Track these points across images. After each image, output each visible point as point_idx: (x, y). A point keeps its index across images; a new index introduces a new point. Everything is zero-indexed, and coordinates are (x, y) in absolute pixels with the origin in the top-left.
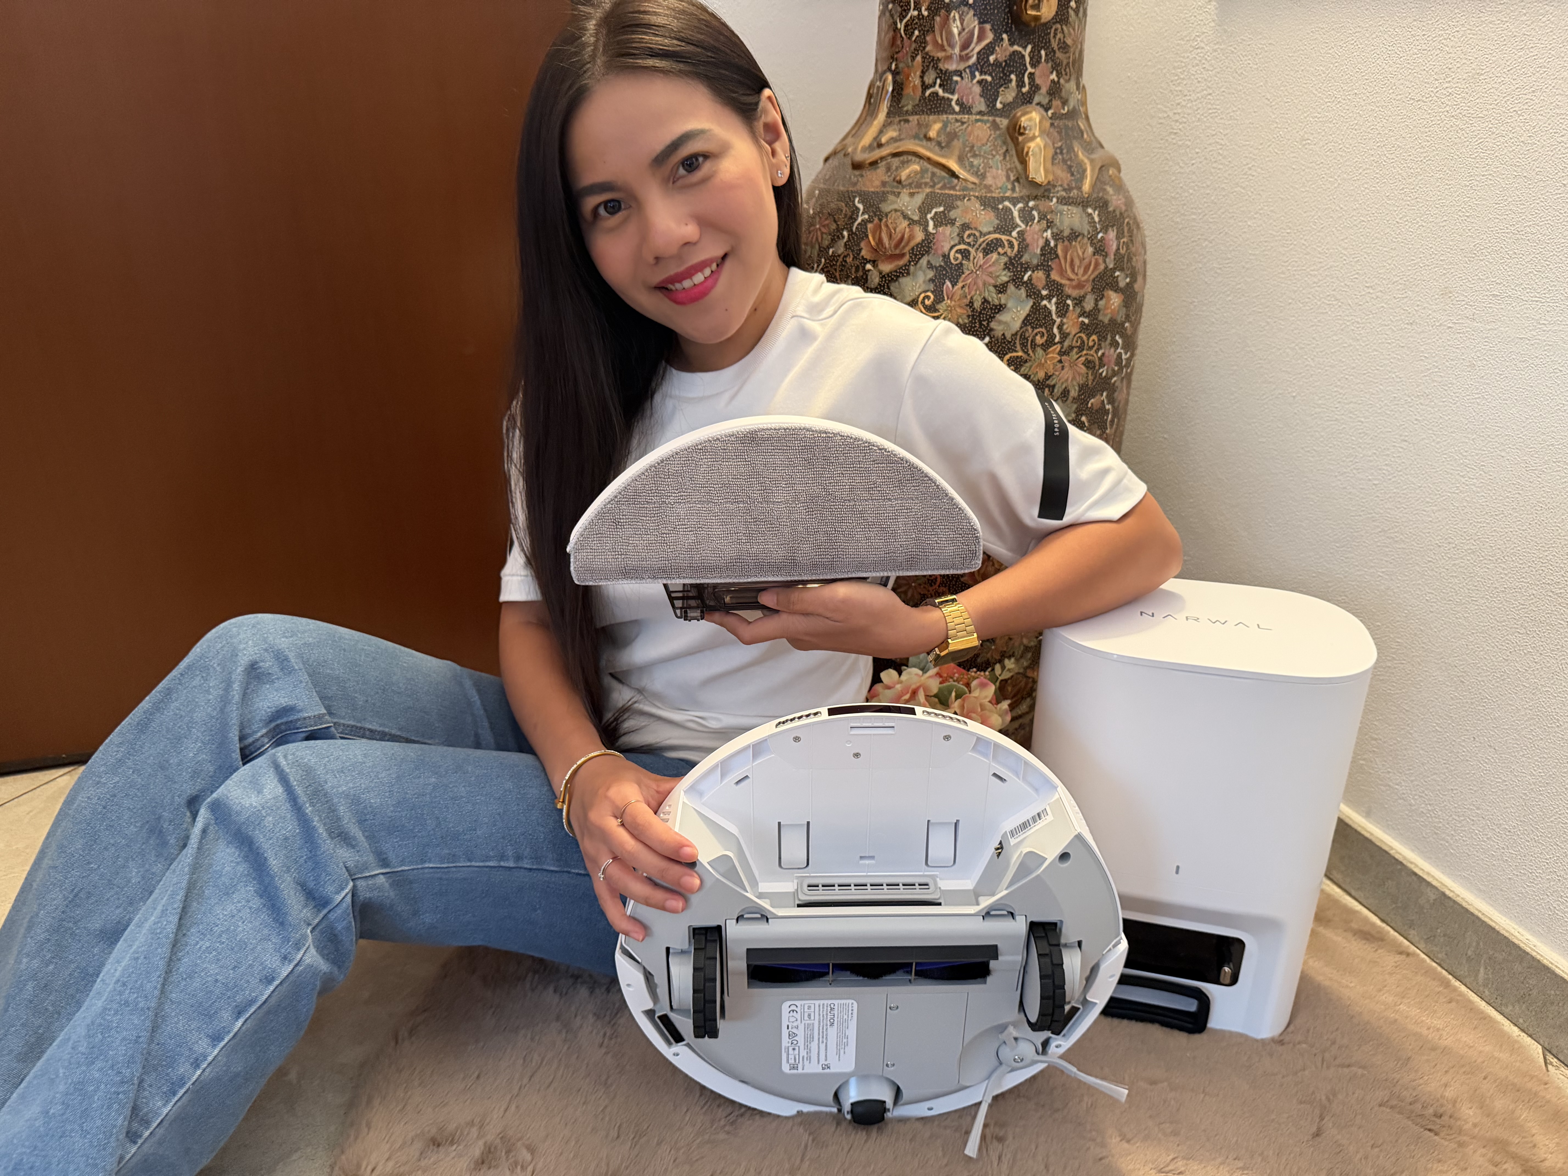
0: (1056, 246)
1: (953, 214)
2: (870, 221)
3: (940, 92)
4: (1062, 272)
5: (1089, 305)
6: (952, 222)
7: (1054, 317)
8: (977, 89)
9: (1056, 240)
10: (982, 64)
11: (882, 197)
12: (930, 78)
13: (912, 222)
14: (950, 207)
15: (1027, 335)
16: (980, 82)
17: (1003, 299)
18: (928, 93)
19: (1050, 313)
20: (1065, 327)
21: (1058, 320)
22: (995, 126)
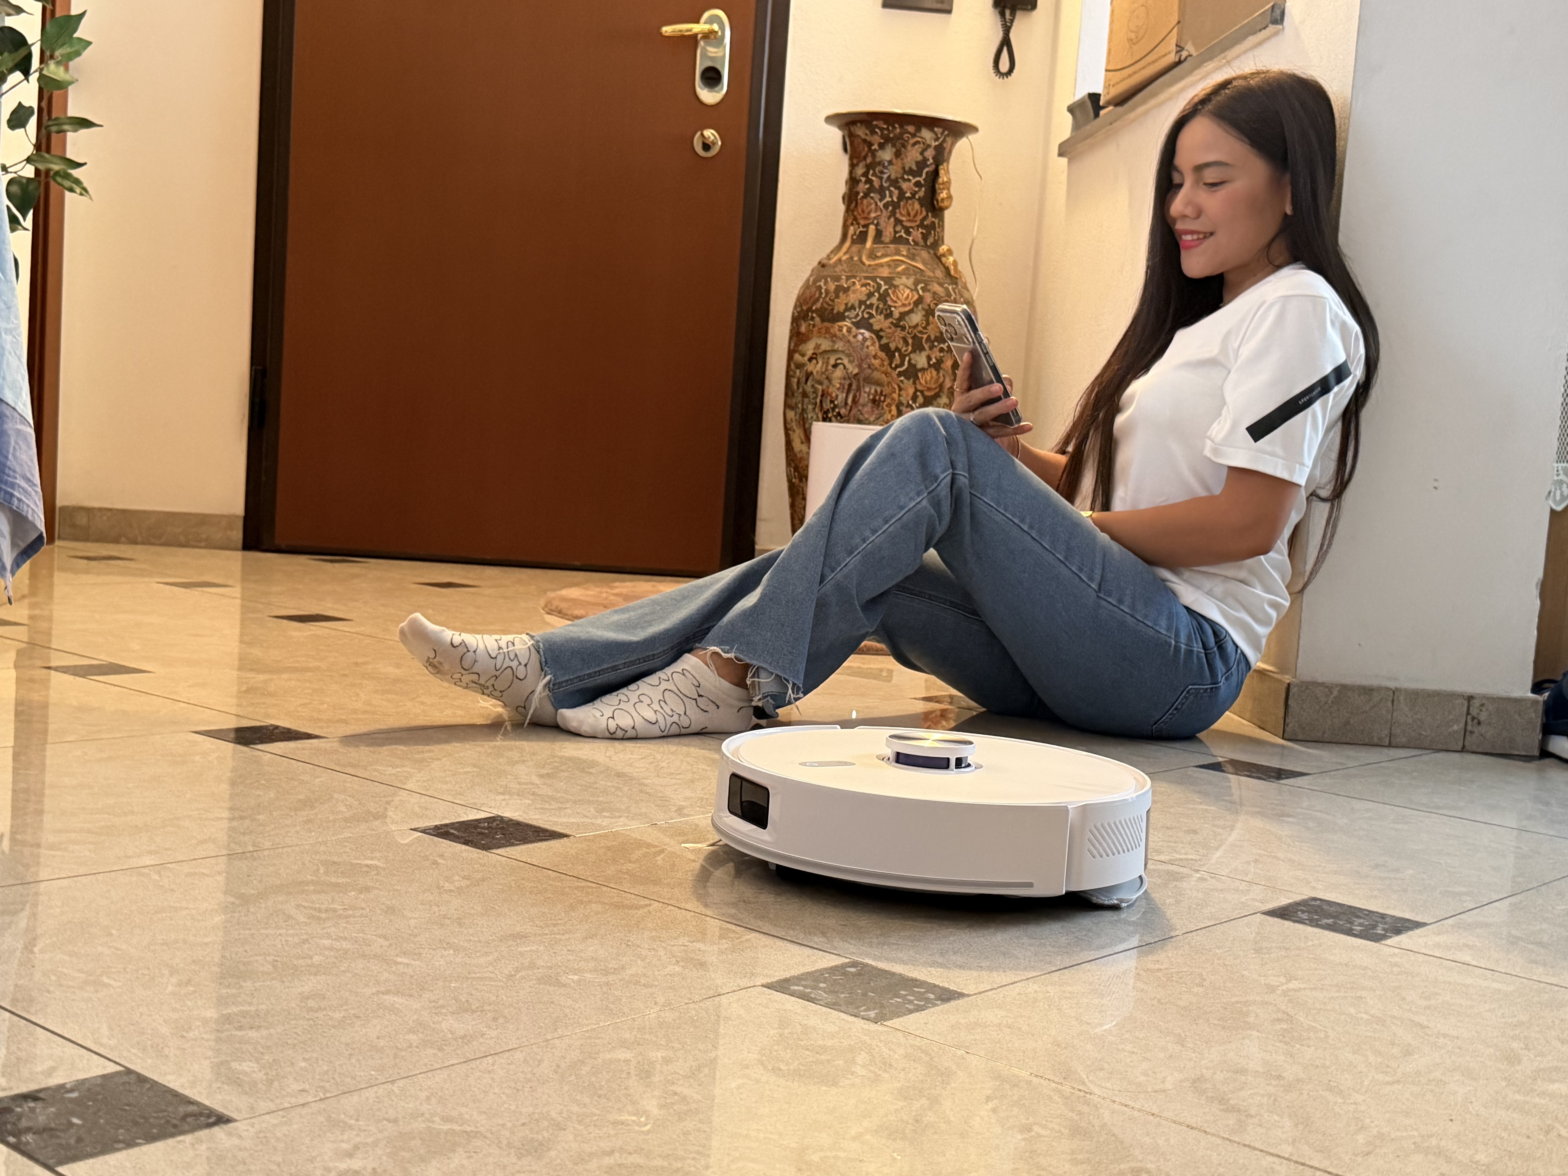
1: (929, 287)
2: (890, 288)
3: (904, 235)
6: (929, 291)
8: (920, 236)
10: (921, 225)
11: (892, 279)
12: (898, 228)
13: (912, 290)
14: (926, 285)
16: (922, 233)
18: (897, 235)
22: (929, 253)
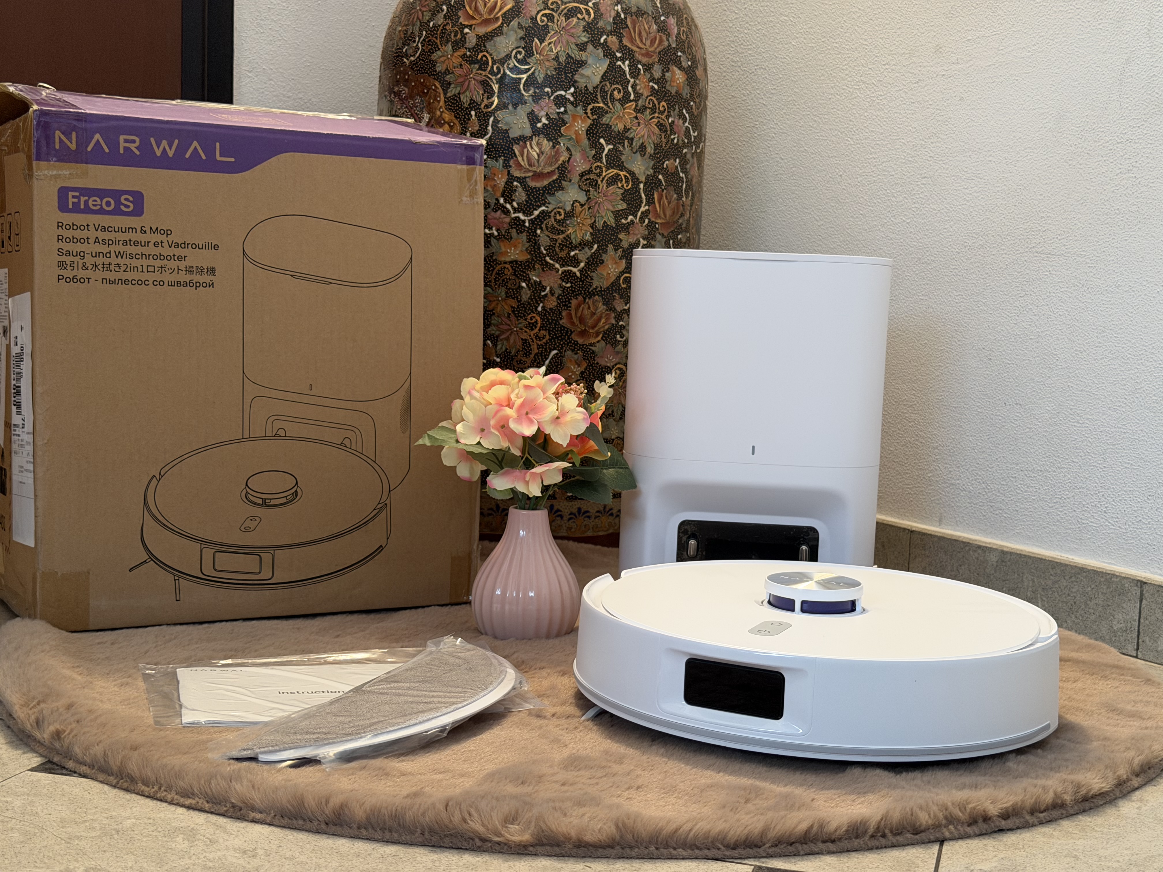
0: (626, 18)
4: (632, 41)
5: (657, 72)
7: (628, 76)
9: (625, 13)
15: (606, 89)
17: (584, 56)
19: (624, 72)
20: (638, 88)
21: (632, 80)
